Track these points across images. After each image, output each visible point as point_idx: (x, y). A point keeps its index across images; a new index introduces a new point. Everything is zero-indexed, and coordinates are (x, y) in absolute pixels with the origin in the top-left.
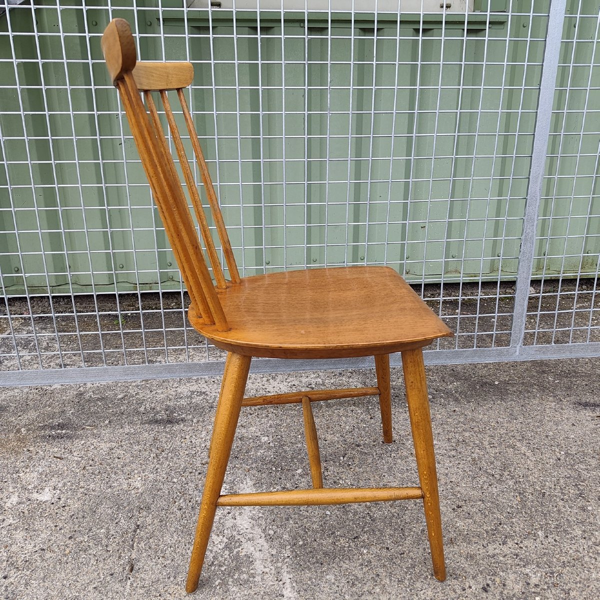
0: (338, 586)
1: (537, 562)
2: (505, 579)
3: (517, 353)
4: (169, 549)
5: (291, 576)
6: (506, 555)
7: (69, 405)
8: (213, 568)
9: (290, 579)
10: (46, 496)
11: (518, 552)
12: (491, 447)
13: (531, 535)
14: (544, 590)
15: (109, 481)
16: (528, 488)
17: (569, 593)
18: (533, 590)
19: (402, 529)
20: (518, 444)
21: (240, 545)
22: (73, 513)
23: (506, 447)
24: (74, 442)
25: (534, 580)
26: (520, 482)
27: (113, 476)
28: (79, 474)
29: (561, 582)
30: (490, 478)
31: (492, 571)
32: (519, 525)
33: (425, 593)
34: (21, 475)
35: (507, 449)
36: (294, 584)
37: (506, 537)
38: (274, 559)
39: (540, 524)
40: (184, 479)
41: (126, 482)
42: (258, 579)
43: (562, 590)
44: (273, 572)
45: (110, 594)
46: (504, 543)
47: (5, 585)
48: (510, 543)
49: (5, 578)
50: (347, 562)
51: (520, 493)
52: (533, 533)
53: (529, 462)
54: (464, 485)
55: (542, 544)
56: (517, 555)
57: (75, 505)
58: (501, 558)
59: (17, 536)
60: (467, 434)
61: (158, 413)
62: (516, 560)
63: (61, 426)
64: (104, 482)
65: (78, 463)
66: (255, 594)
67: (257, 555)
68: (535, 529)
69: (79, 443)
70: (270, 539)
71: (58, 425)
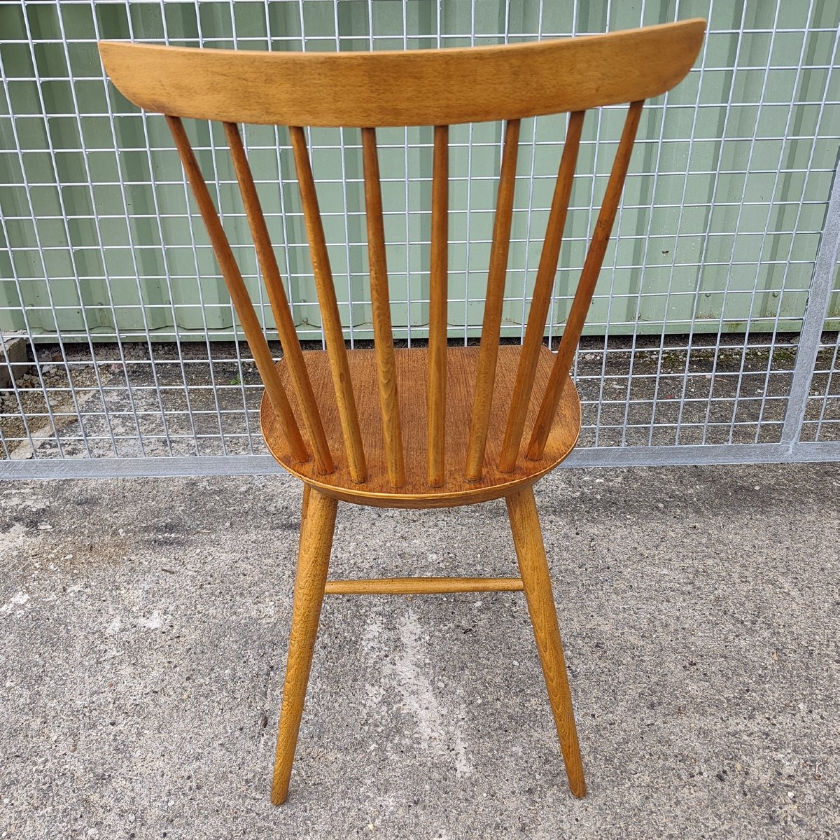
0: (527, 762)
1: (795, 745)
2: (749, 765)
3: (790, 452)
4: (311, 700)
5: (467, 745)
6: (752, 733)
7: (178, 498)
8: (366, 728)
9: (465, 748)
10: (155, 622)
11: (770, 730)
12: (743, 582)
13: (789, 708)
14: (801, 782)
15: (233, 605)
16: (790, 642)
17: (834, 790)
18: (786, 782)
19: (613, 691)
20: (781, 579)
21: (401, 700)
22: (189, 647)
23: (763, 583)
24: (187, 551)
25: (788, 769)
26: (779, 633)
27: (238, 598)
28: (194, 594)
29: (824, 774)
30: (738, 625)
31: (731, 754)
32: (774, 694)
33: (639, 777)
34: (122, 592)
35: (764, 585)
36: (470, 756)
37: (754, 709)
38: (445, 721)
39: (802, 694)
40: (328, 608)
41: (256, 607)
42: (424, 745)
43: (825, 785)
44: (443, 738)
45: (240, 754)
46: (751, 717)
47: (113, 733)
48: (759, 717)
49: (113, 724)
50: (539, 730)
51: (777, 649)
52: (791, 705)
53: (794, 605)
54: (700, 634)
55: (804, 722)
56: (767, 735)
57: (191, 636)
58: (745, 738)
59: (123, 672)
60: (710, 562)
61: (292, 514)
62: (766, 741)
63: (170, 528)
64: (226, 606)
65: (193, 579)
66: (421, 765)
67: (422, 713)
68: (795, 700)
69: (192, 553)
70: (440, 694)
71: (166, 527)
